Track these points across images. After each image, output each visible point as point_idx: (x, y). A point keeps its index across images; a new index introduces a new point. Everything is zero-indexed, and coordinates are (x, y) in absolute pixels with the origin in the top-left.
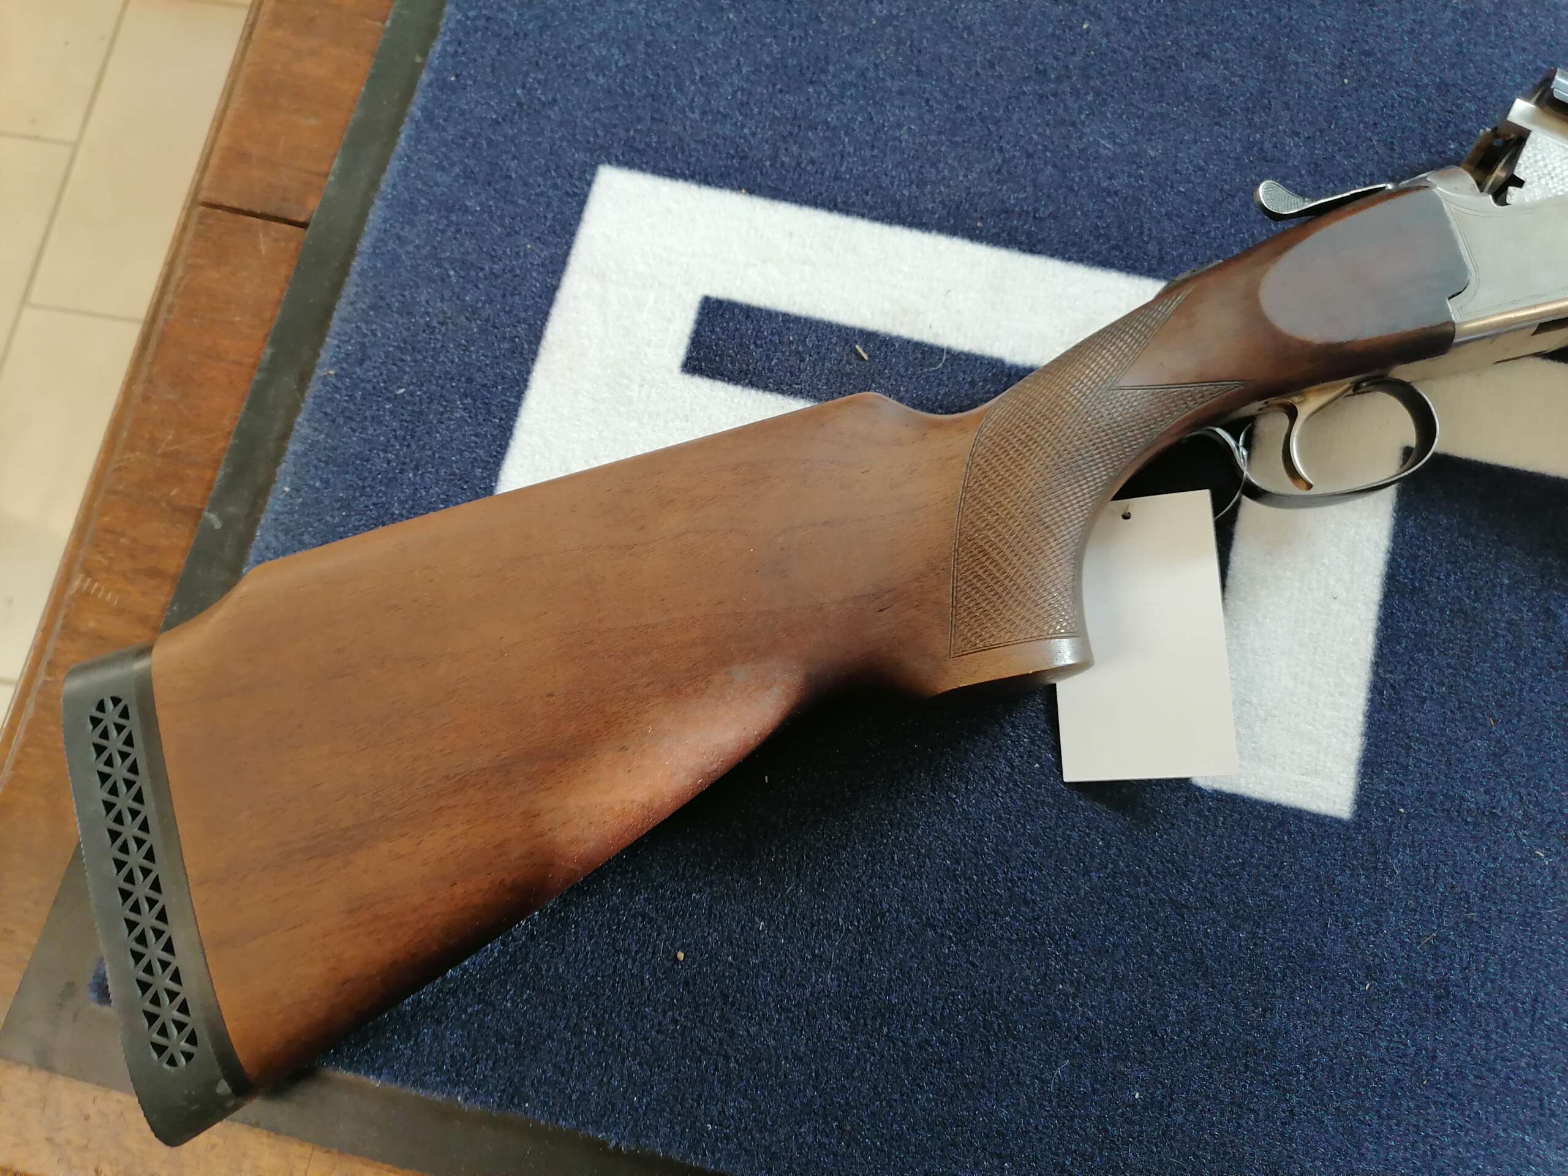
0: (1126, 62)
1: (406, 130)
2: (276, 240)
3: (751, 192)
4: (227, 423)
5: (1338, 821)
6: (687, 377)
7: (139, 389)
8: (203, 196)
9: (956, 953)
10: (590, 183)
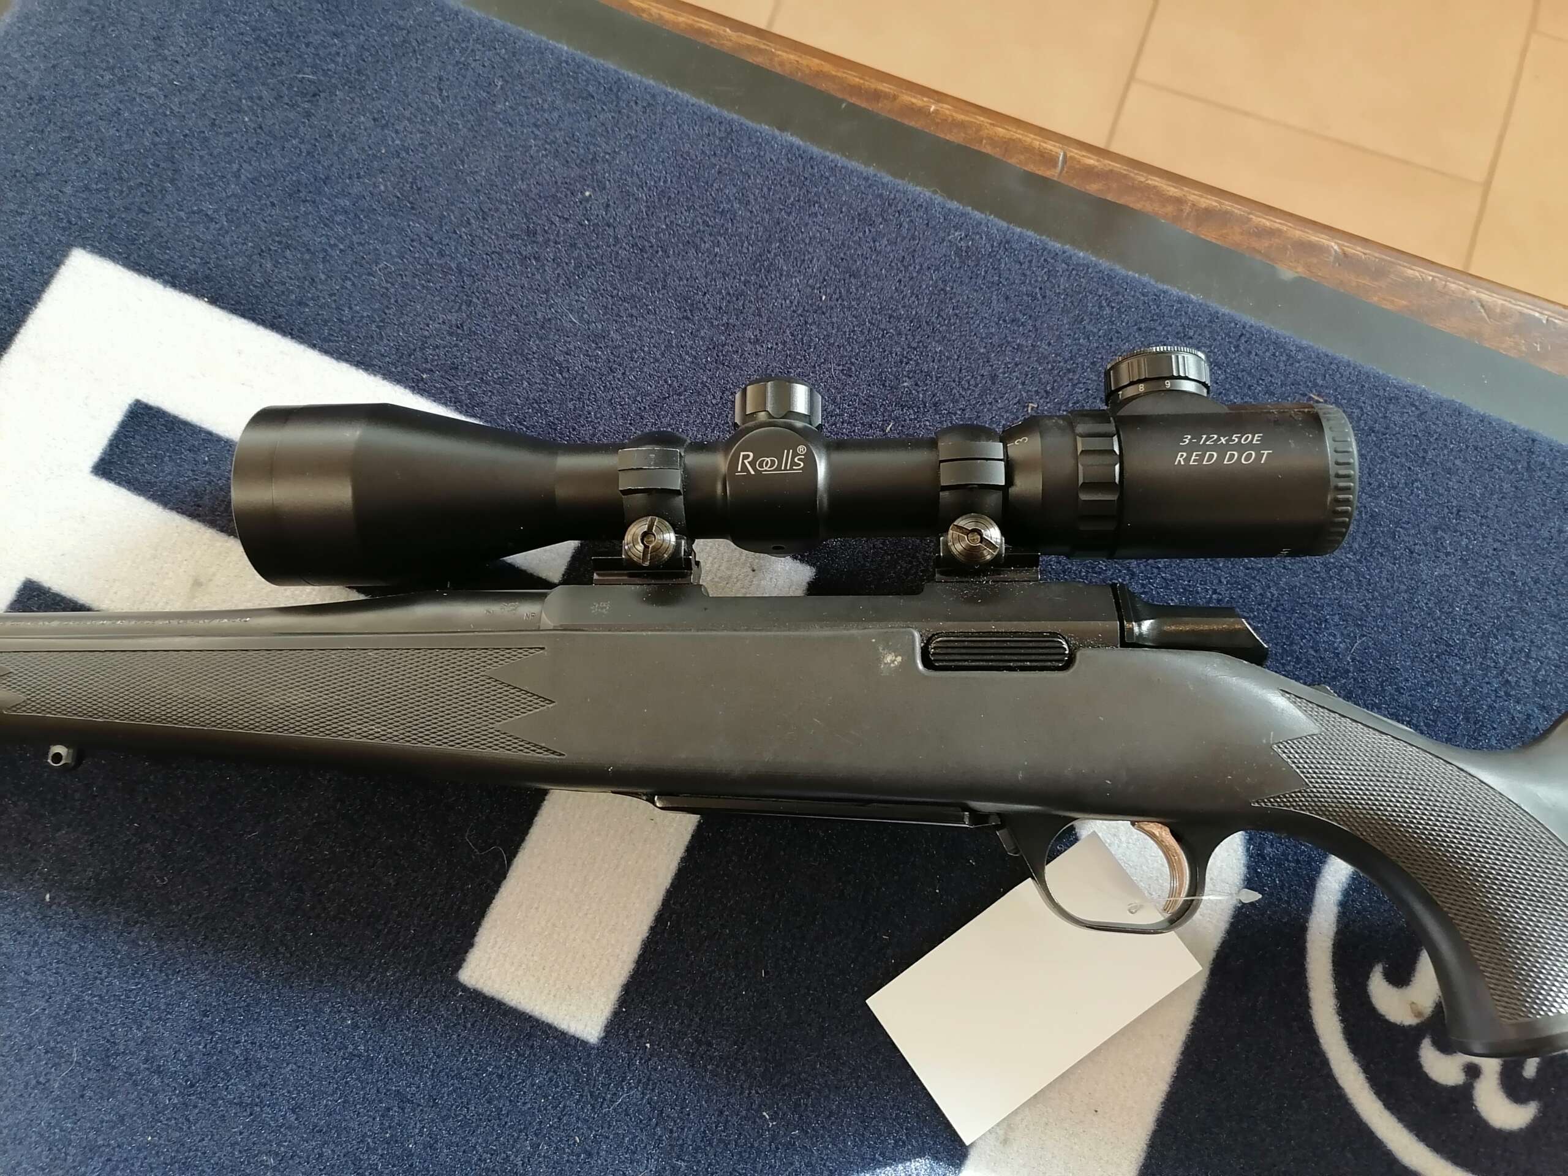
0: (616, 238)
3: (213, 301)
5: (584, 1043)
6: (95, 478)
9: (175, 1105)
10: (58, 265)
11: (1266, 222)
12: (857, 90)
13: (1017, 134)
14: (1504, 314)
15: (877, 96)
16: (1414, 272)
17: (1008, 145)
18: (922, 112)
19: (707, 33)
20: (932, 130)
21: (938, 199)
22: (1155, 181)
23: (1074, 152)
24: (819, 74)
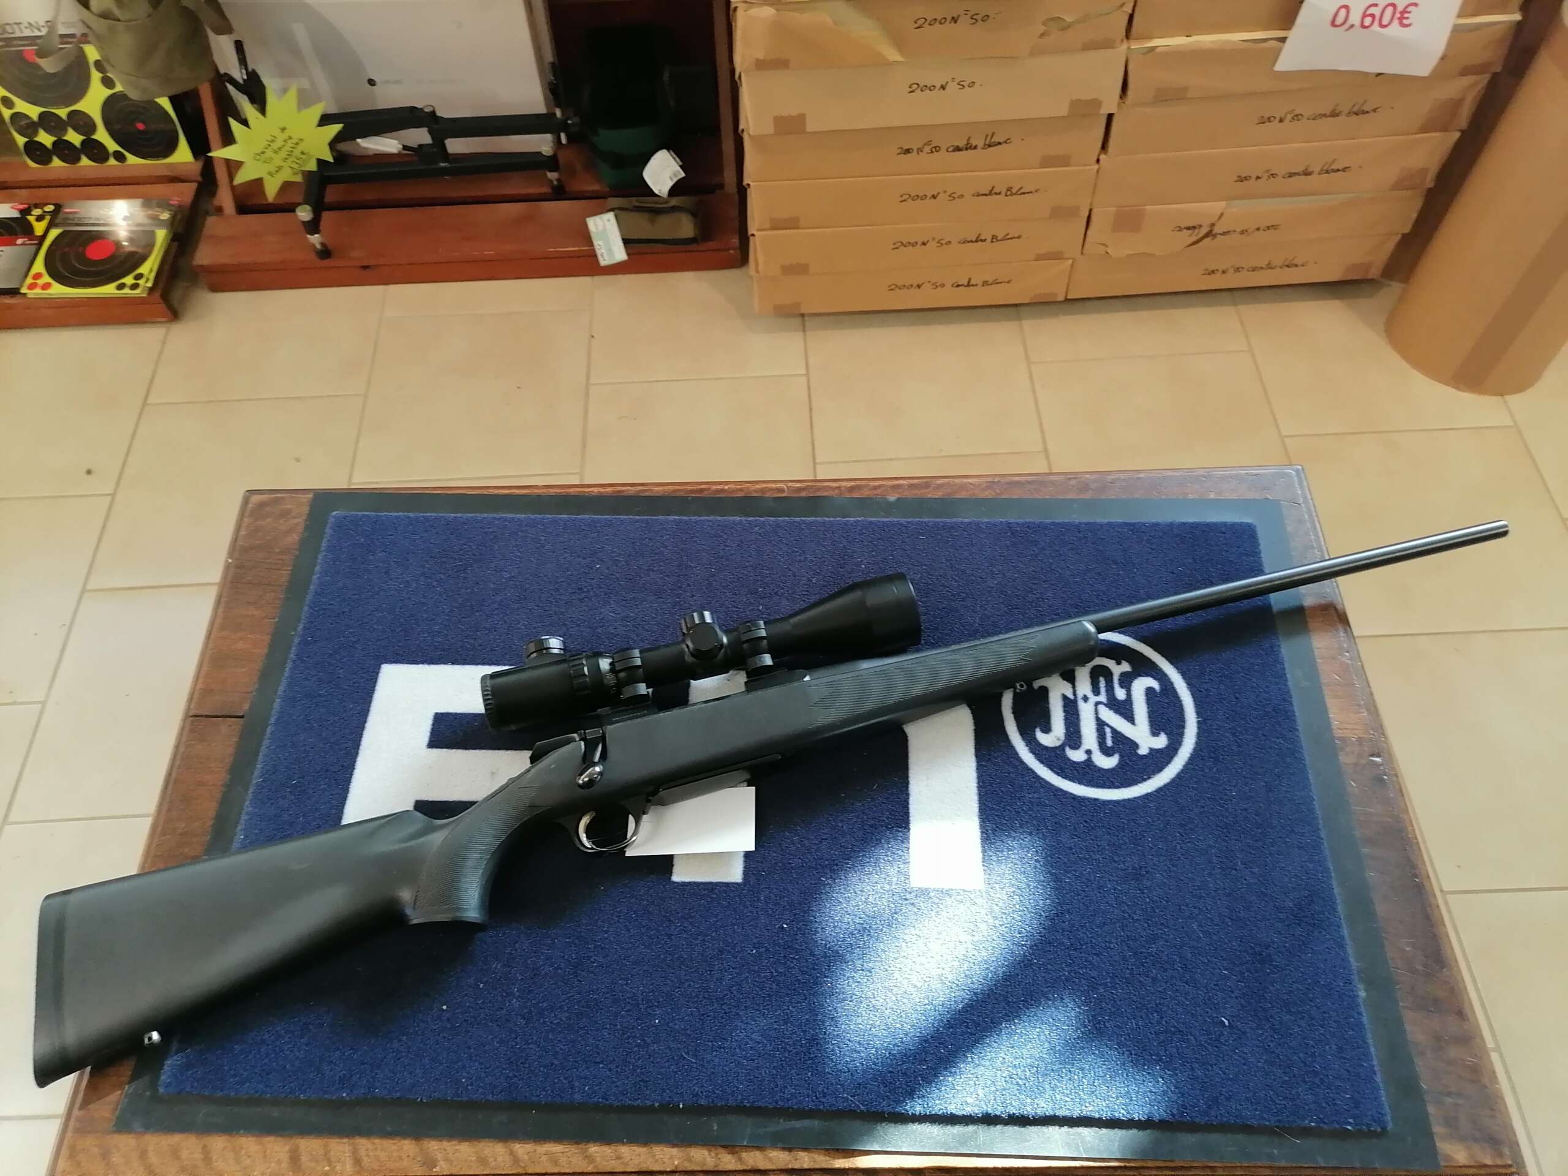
0: (617, 578)
1: (289, 665)
2: (230, 726)
3: (453, 664)
4: (212, 813)
6: (430, 749)
7: (165, 808)
8: (192, 713)
10: (378, 673)
11: (876, 483)
12: (692, 491)
13: (765, 485)
14: (980, 485)
15: (702, 491)
16: (939, 482)
17: (762, 490)
18: (722, 491)
19: (622, 491)
20: (729, 495)
21: (743, 519)
22: (826, 484)
23: (790, 484)
24: (675, 491)
